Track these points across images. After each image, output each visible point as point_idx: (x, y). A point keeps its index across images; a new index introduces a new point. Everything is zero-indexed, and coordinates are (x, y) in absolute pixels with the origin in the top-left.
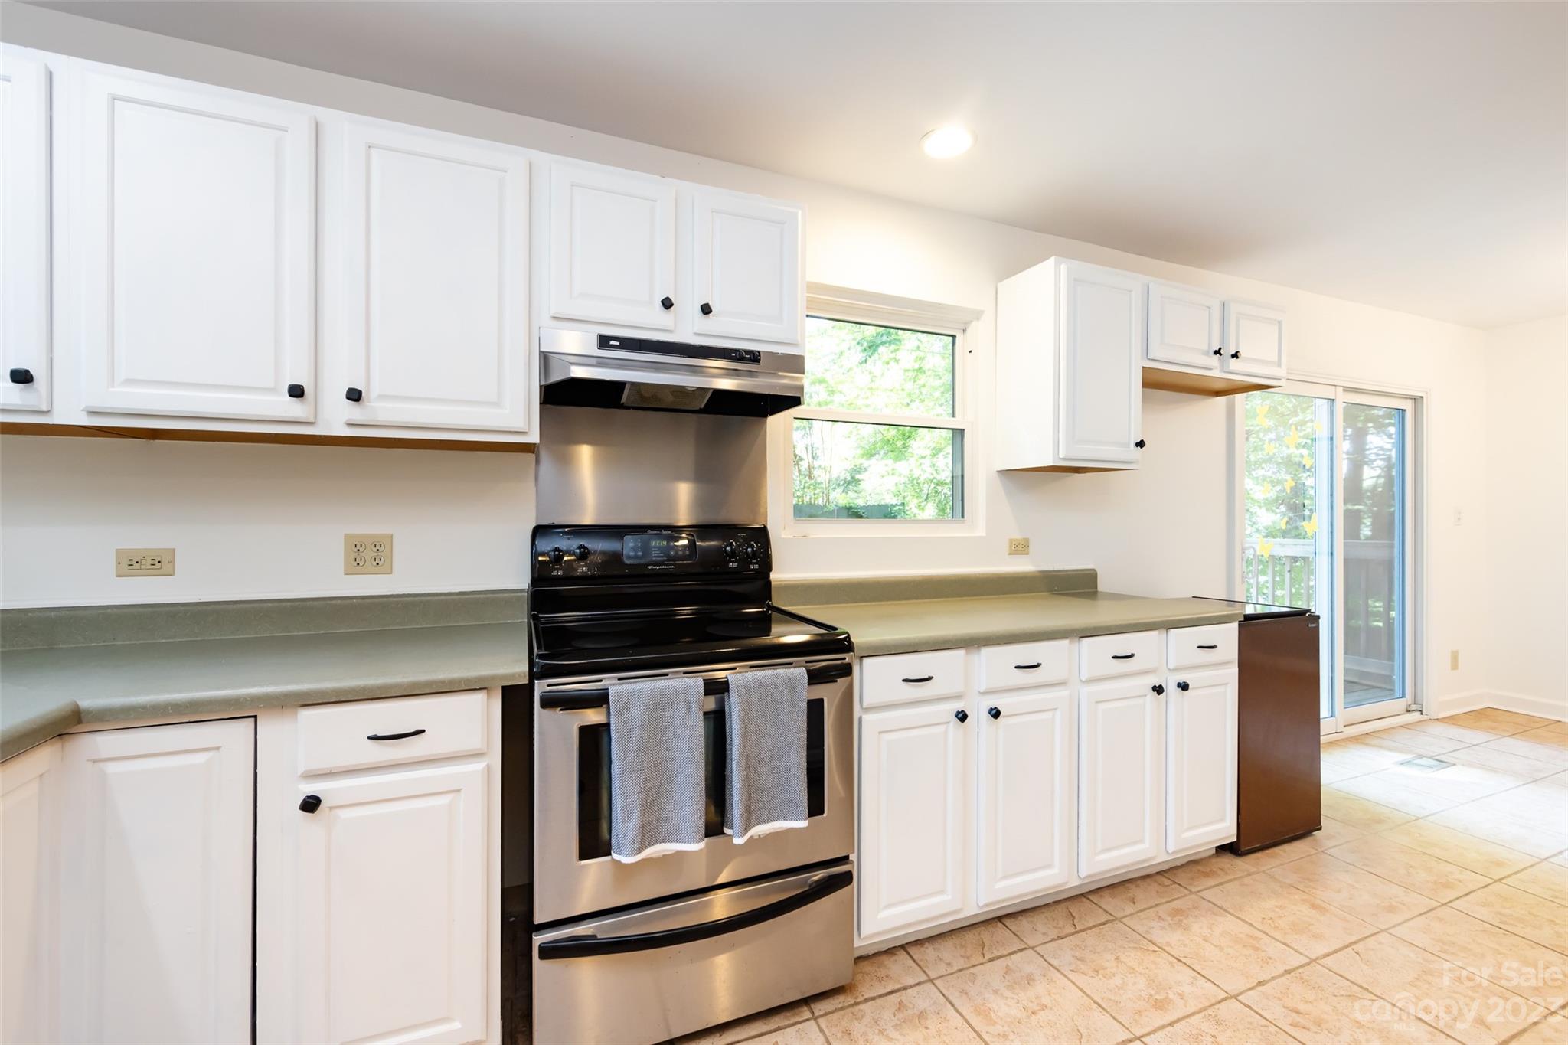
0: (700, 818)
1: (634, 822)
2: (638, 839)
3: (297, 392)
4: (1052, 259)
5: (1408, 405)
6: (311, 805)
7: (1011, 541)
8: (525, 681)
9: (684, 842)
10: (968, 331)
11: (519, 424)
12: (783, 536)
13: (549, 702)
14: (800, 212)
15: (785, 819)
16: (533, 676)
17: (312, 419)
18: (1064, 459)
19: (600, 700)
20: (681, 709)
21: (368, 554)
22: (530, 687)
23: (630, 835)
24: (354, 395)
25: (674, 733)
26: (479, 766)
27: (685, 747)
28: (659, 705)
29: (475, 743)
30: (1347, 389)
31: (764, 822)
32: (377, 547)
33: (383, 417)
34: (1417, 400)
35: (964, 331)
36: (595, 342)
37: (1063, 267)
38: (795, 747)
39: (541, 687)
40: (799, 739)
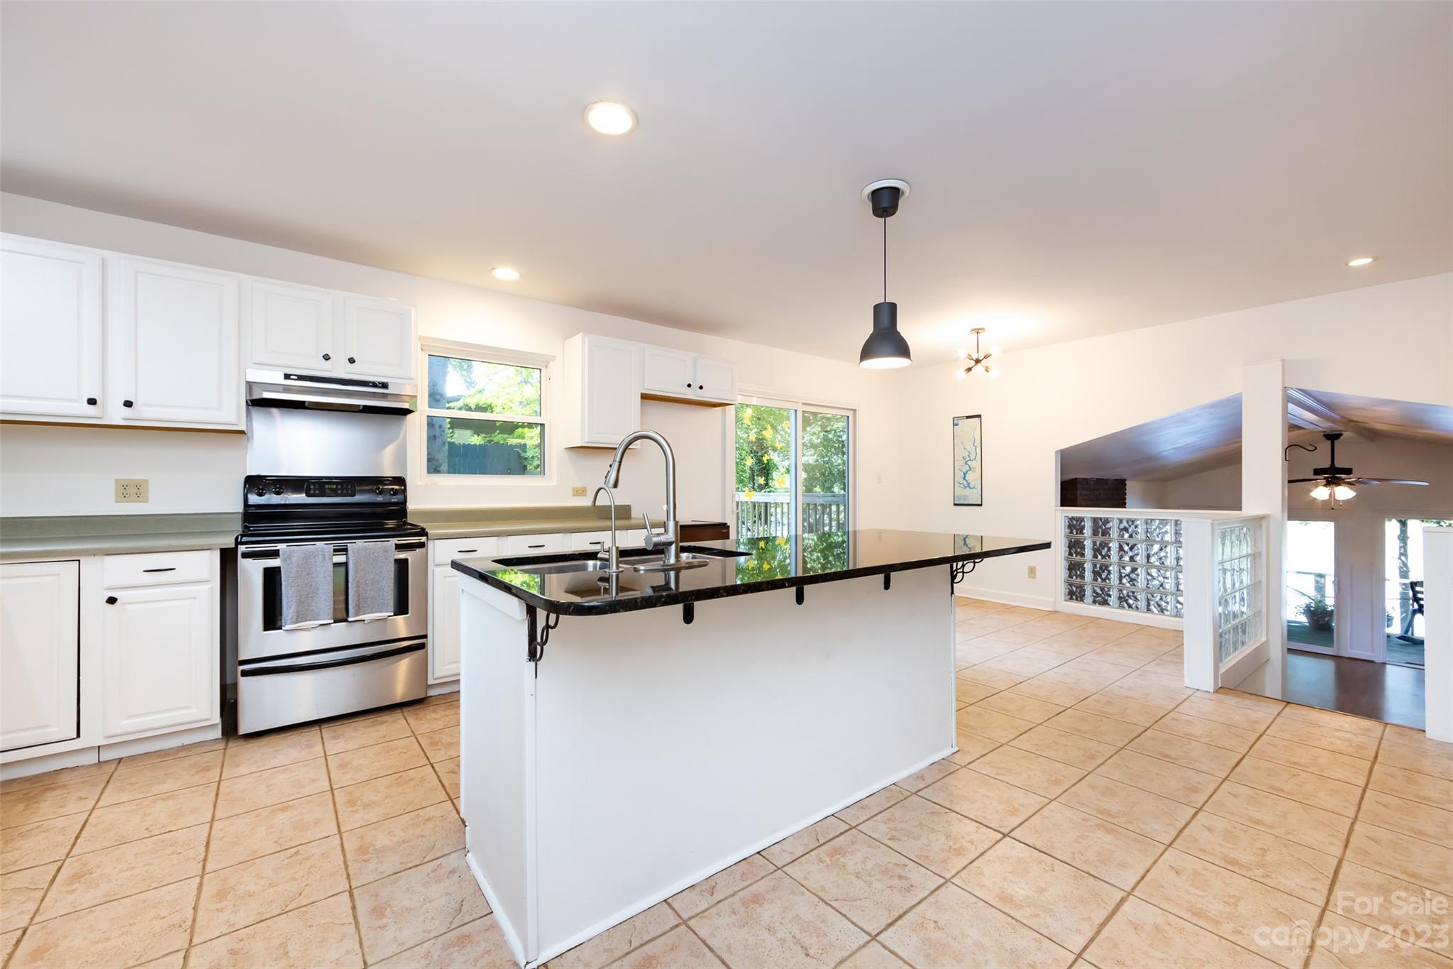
0: (329, 609)
1: (293, 608)
2: (295, 617)
3: (92, 402)
4: (580, 335)
5: (850, 414)
6: (112, 601)
7: (574, 489)
8: (233, 546)
9: (321, 620)
10: (549, 366)
11: (233, 419)
12: (418, 483)
13: (245, 555)
14: (413, 309)
15: (380, 612)
16: (237, 543)
17: (100, 416)
18: (587, 442)
19: (275, 554)
20: (320, 559)
21: (133, 490)
22: (236, 549)
23: (290, 616)
24: (128, 404)
25: (316, 570)
26: (206, 587)
27: (322, 576)
28: (306, 558)
29: (205, 575)
30: (803, 404)
31: (368, 613)
32: (138, 487)
33: (145, 416)
34: (854, 411)
35: (546, 367)
36: (283, 376)
37: (586, 339)
38: (386, 578)
39: (242, 548)
40: (389, 575)
